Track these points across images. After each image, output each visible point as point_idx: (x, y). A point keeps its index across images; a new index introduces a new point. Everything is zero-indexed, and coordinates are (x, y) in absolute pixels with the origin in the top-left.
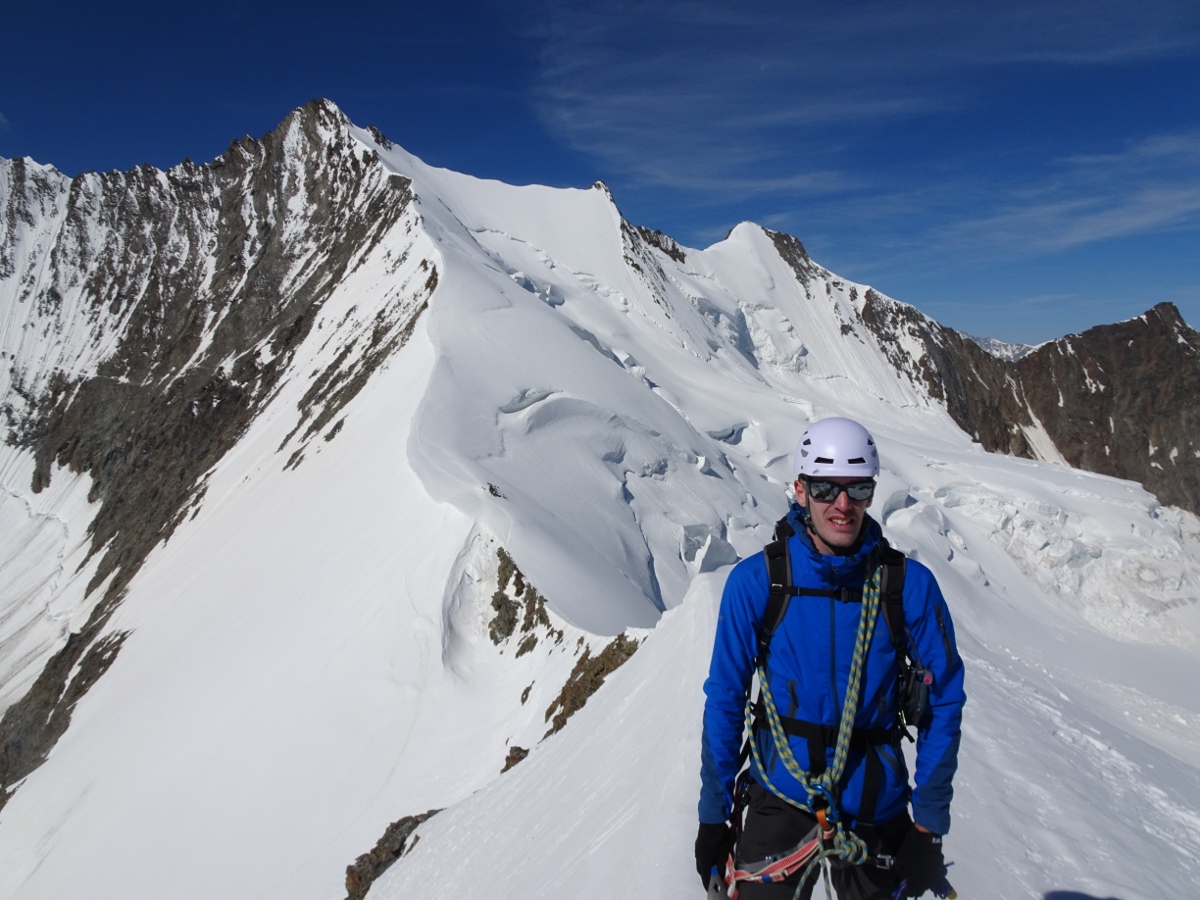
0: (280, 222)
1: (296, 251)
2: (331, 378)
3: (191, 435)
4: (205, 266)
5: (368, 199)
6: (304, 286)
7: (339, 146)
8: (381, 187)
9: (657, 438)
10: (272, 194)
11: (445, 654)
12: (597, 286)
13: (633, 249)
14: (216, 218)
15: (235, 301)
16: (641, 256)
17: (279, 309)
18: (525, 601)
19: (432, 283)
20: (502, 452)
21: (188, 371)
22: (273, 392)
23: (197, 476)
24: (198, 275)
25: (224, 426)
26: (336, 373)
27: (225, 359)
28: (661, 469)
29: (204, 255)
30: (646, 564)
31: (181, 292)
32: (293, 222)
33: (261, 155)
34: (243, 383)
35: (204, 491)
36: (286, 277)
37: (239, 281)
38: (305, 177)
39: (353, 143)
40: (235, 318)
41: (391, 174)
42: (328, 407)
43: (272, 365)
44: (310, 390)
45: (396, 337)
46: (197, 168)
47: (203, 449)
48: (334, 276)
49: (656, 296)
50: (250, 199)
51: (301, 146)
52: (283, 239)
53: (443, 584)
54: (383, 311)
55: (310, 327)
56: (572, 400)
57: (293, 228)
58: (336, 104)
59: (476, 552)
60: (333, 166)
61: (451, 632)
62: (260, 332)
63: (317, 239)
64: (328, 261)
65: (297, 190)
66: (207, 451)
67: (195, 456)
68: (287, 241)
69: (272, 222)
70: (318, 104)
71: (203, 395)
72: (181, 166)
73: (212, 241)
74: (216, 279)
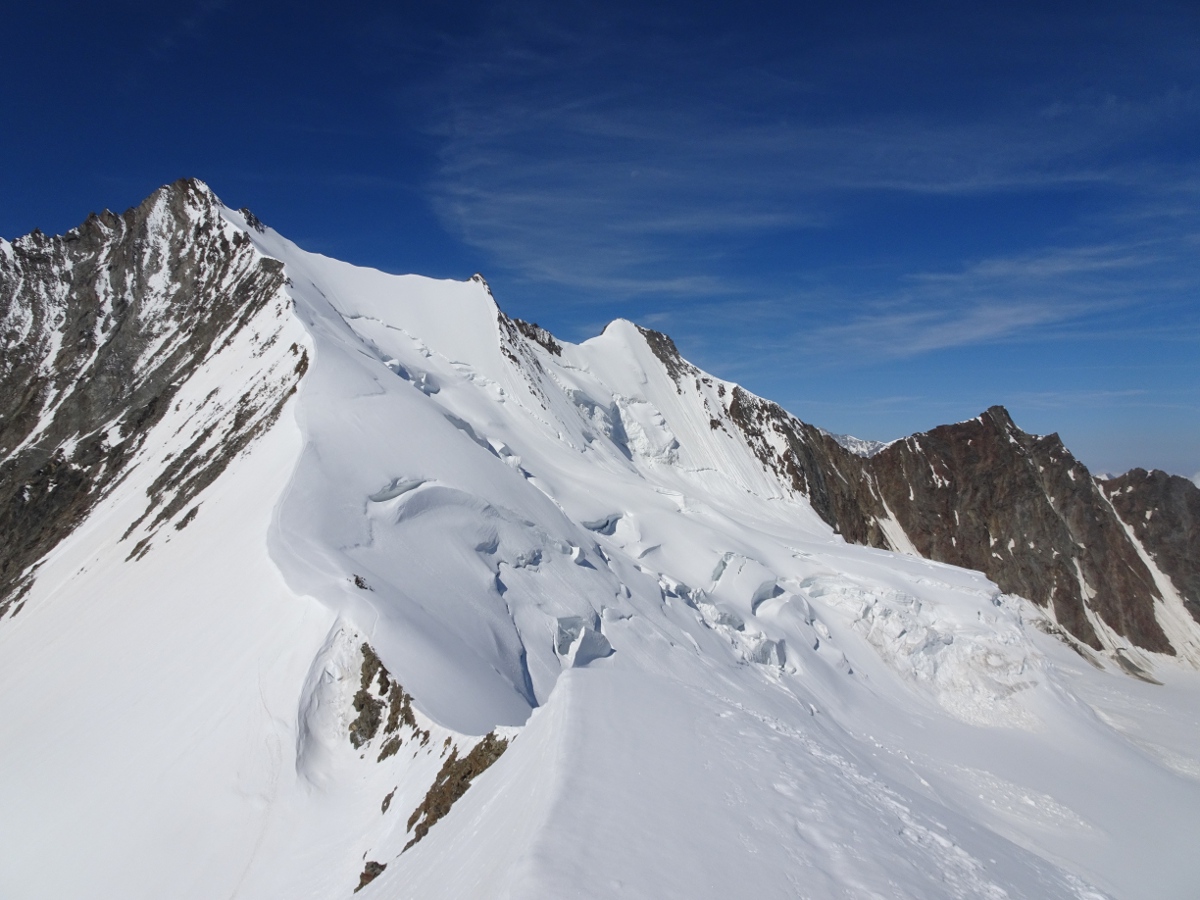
0: (138, 300)
1: (155, 330)
2: (187, 463)
3: (20, 523)
4: (49, 341)
5: (236, 280)
6: (162, 367)
7: (208, 226)
8: (251, 269)
9: (531, 529)
10: (132, 271)
11: (299, 759)
12: (474, 375)
13: (510, 341)
14: (66, 292)
15: (82, 379)
16: (518, 347)
17: (132, 389)
18: (390, 700)
19: (302, 367)
20: (370, 542)
21: (21, 453)
22: (119, 477)
23: (23, 567)
24: (41, 350)
25: (60, 512)
26: (192, 458)
27: (66, 440)
28: (535, 560)
29: (49, 330)
30: (518, 658)
31: (20, 368)
32: (153, 300)
33: (121, 231)
34: (85, 467)
35: (30, 584)
36: (143, 356)
37: (88, 358)
38: (169, 255)
39: (223, 224)
40: (80, 397)
41: (263, 256)
42: (181, 493)
43: (120, 448)
44: (163, 475)
45: (260, 421)
46: (47, 240)
47: (33, 538)
48: (195, 357)
49: (533, 387)
50: (106, 274)
51: (166, 223)
52: (141, 317)
53: (301, 683)
54: (248, 394)
55: (165, 408)
56: (446, 489)
57: (153, 306)
58: (207, 184)
59: (338, 647)
60: (200, 245)
61: (307, 736)
62: (108, 413)
63: (179, 318)
64: (189, 342)
65: (159, 268)
66: (38, 540)
67: (23, 545)
68: (145, 319)
69: (130, 299)
70: (187, 183)
71: (38, 478)
72: (30, 236)
73: (59, 315)
74: (61, 356)
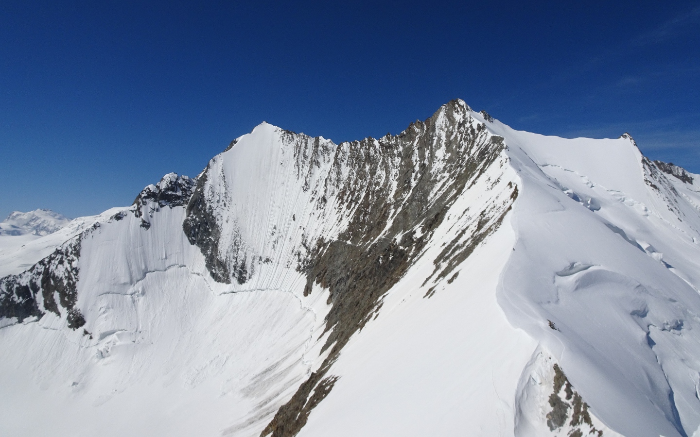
0: (430, 163)
1: (438, 178)
2: (453, 248)
3: (378, 274)
4: (392, 186)
5: (478, 149)
6: (441, 197)
7: (464, 122)
8: (486, 143)
9: (674, 304)
10: (428, 149)
11: (516, 428)
12: (624, 199)
13: (651, 175)
14: (399, 162)
15: (405, 204)
16: (657, 179)
17: (427, 209)
18: (573, 404)
19: (514, 195)
20: (557, 301)
21: (379, 240)
22: (421, 253)
23: (378, 296)
24: (388, 190)
25: (394, 270)
26: (456, 245)
27: (398, 234)
28: (678, 327)
29: (392, 181)
30: (667, 396)
31: (380, 199)
32: (438, 163)
33: (424, 129)
34: (406, 248)
35: (382, 305)
36: (432, 192)
37: (408, 194)
38: (445, 139)
39: (472, 120)
40: (404, 213)
41: (493, 135)
42: (450, 264)
43: (421, 239)
44: (441, 254)
45: (492, 226)
46: (392, 137)
47: (383, 282)
48: (457, 191)
49: (671, 206)
50: (416, 151)
51: (444, 123)
52: (432, 172)
53: (516, 382)
54: (485, 211)
55: (443, 219)
56: (608, 271)
57: (438, 166)
58: (464, 101)
59: (539, 364)
60: (460, 133)
61: (520, 415)
62: (416, 221)
63: (449, 171)
64: (454, 183)
65: (441, 146)
66: (385, 283)
67: (379, 285)
68: (433, 173)
69: (427, 163)
70: (455, 101)
71: (385, 253)
72: (385, 137)
73: (396, 173)
74: (397, 193)
